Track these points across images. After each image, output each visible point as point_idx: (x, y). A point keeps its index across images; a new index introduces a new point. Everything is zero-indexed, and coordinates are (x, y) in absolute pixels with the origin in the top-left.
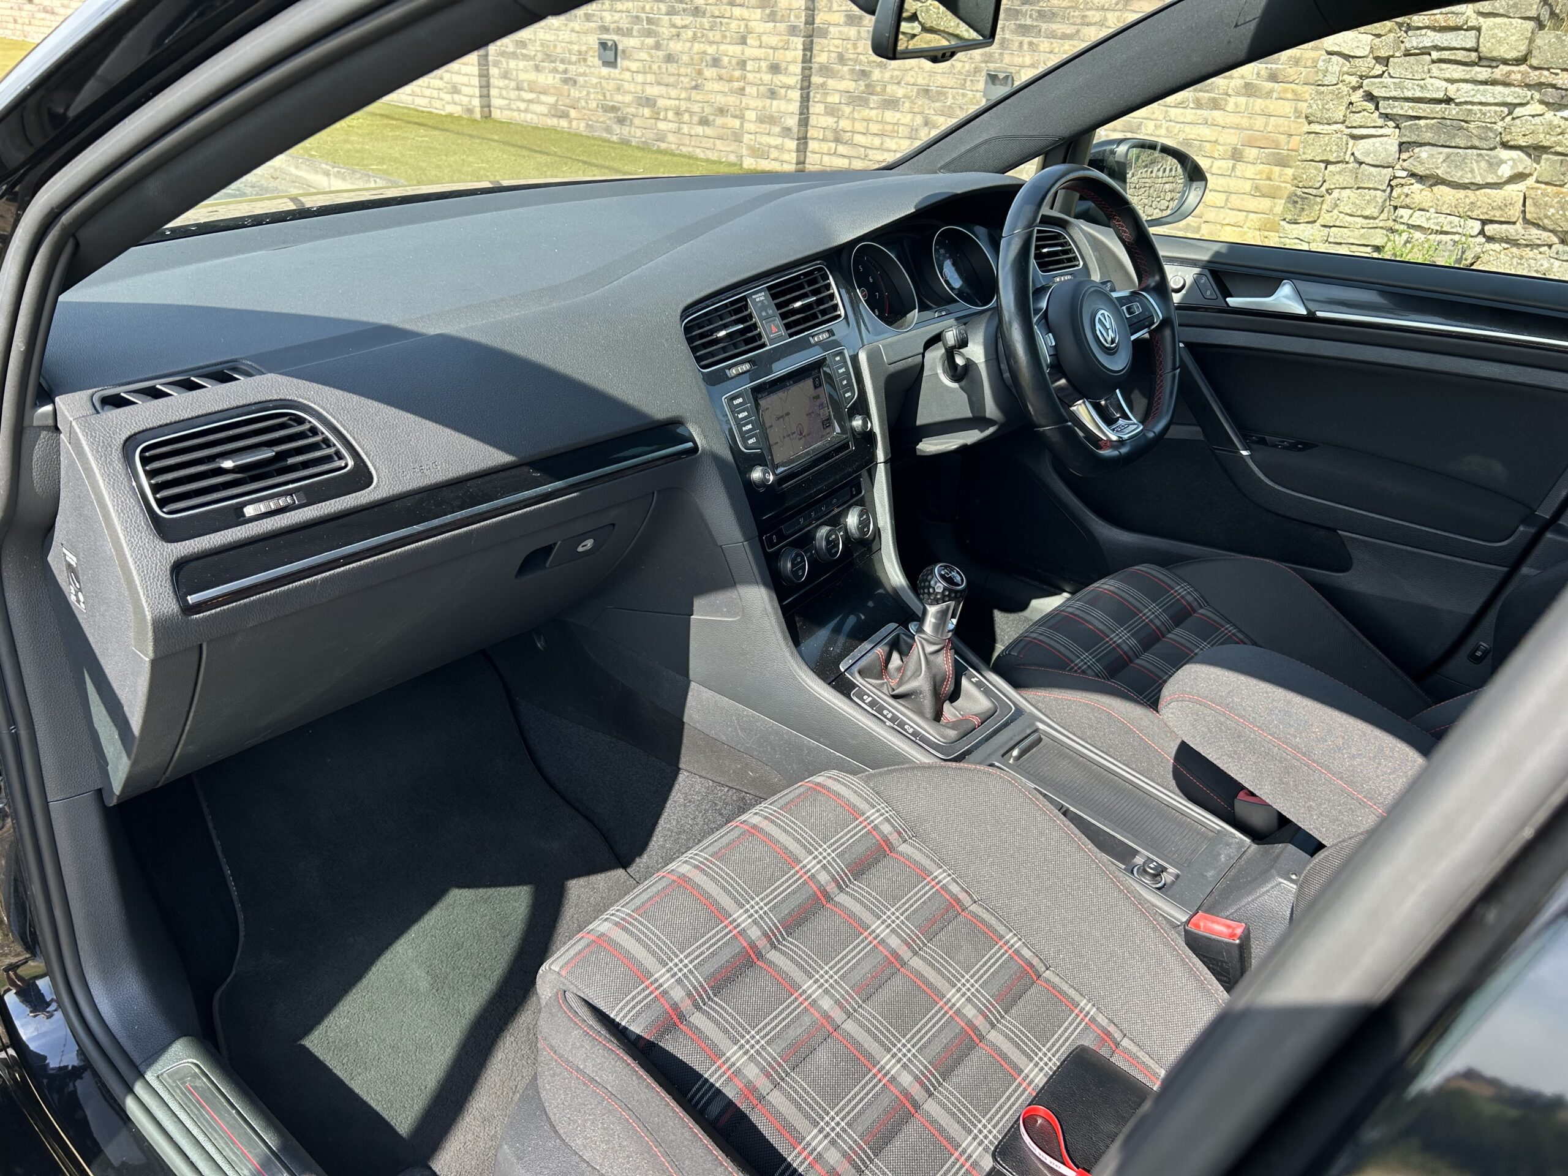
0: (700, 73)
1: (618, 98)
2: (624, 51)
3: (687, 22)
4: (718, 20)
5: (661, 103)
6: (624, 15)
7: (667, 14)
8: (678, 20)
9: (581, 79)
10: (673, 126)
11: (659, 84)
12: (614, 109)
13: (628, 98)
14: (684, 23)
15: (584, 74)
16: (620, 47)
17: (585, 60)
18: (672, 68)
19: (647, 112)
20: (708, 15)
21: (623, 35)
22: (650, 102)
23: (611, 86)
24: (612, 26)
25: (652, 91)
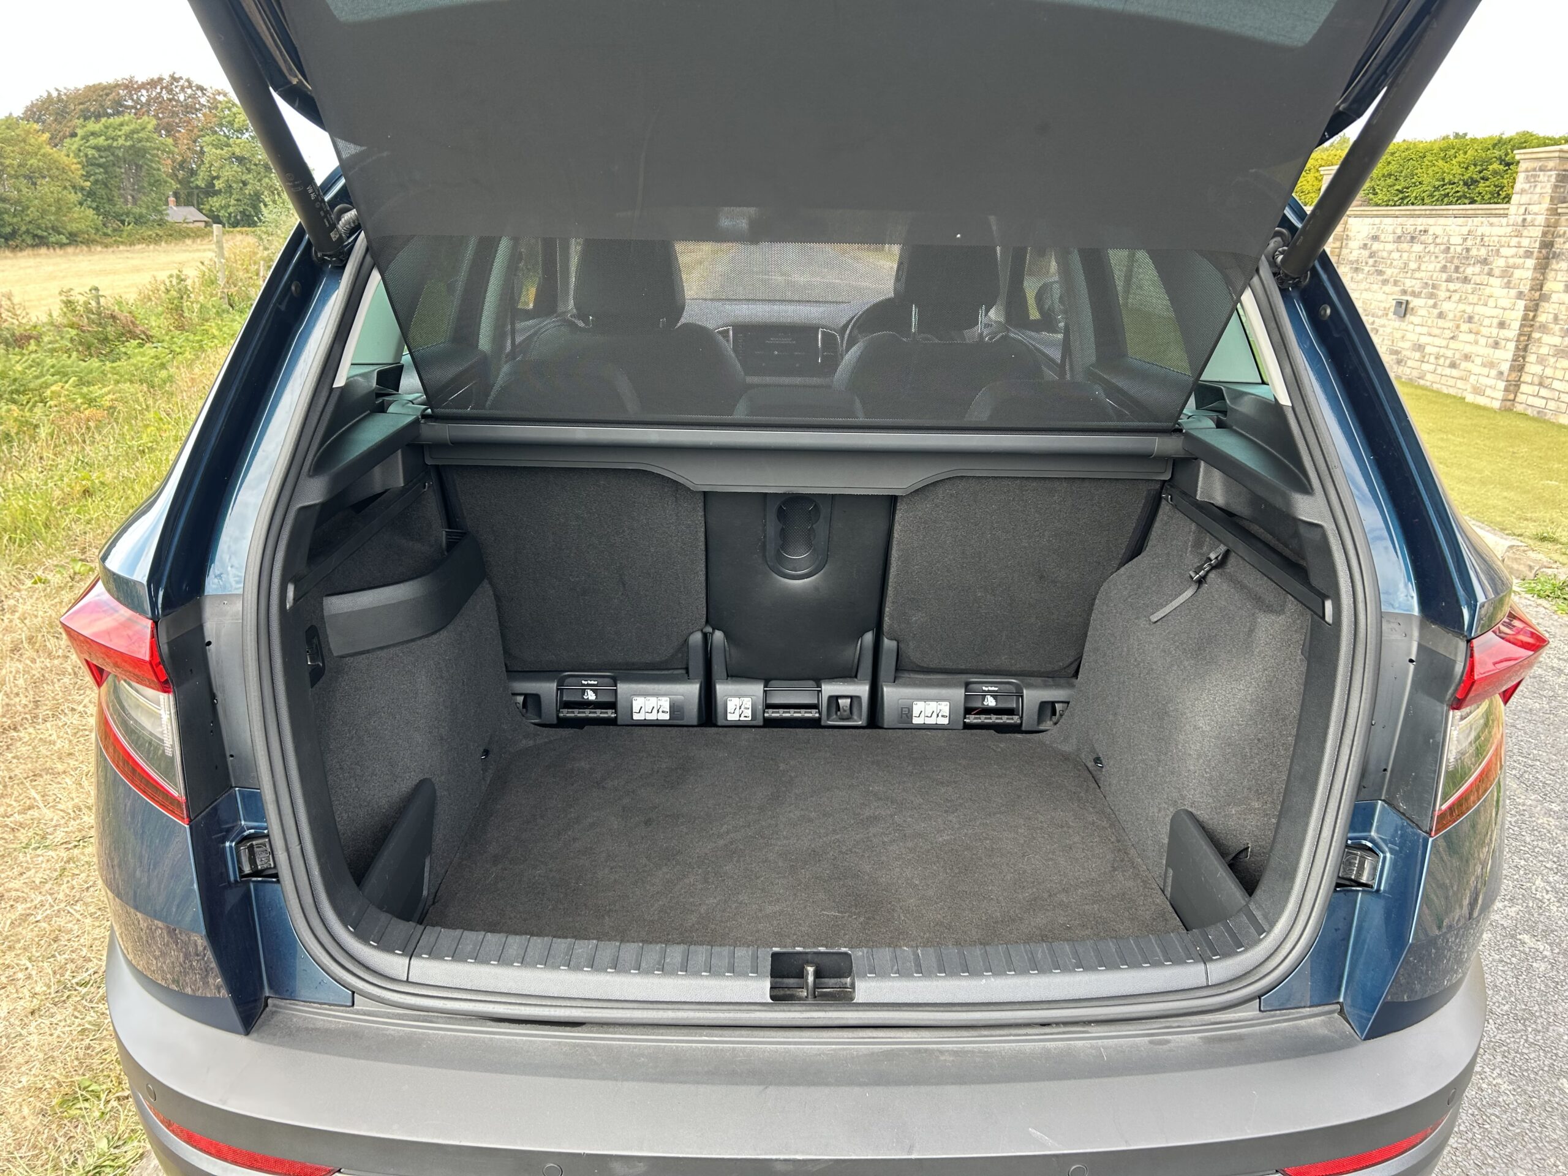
0: (1458, 327)
1: (1401, 344)
2: (1412, 309)
3: (1457, 288)
4: (1478, 287)
5: (1428, 350)
6: (1419, 281)
7: (1446, 281)
8: (1452, 286)
9: (1381, 330)
10: (1431, 367)
11: (1430, 335)
12: (1397, 353)
13: (1407, 345)
14: (1455, 288)
15: (1384, 326)
16: (1411, 306)
17: (1387, 314)
18: (1441, 323)
19: (1417, 355)
20: (1472, 282)
21: (1414, 296)
22: (1420, 348)
23: (1398, 335)
24: (1410, 290)
25: (1424, 340)
